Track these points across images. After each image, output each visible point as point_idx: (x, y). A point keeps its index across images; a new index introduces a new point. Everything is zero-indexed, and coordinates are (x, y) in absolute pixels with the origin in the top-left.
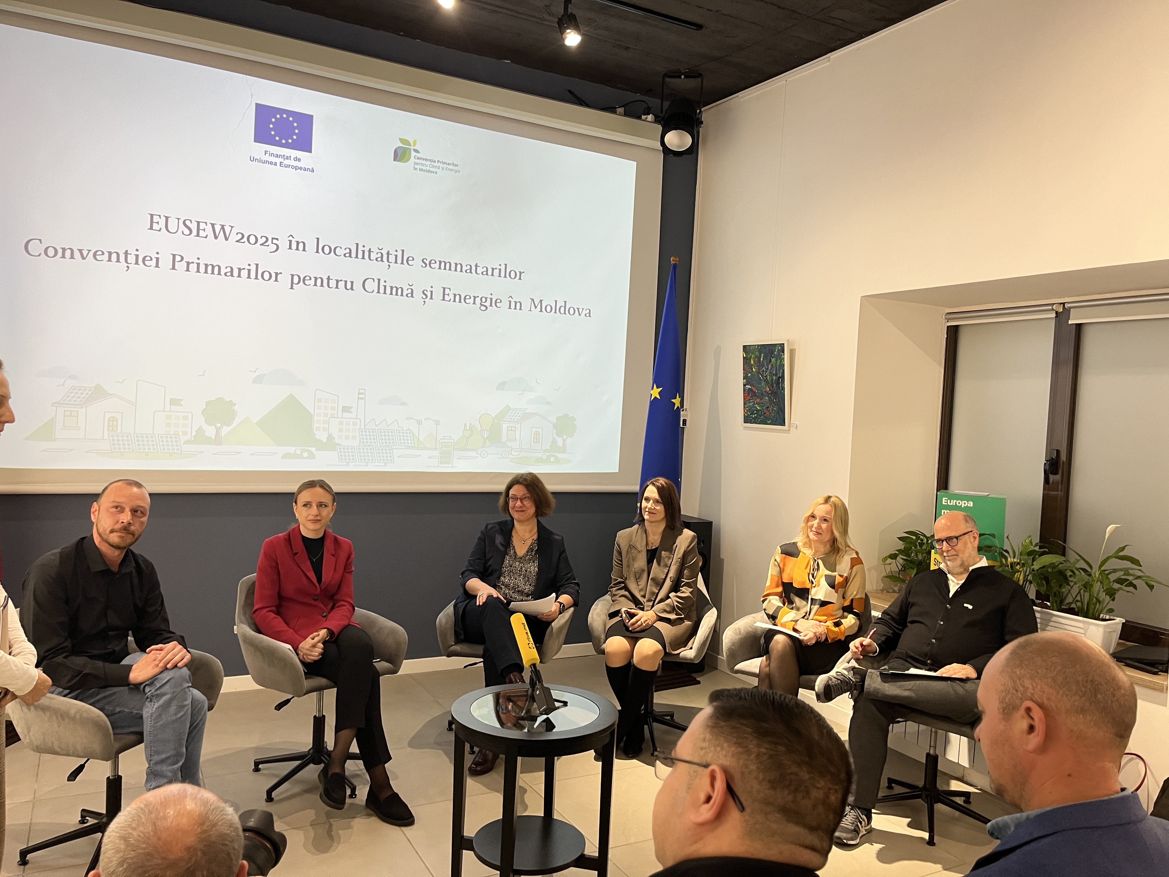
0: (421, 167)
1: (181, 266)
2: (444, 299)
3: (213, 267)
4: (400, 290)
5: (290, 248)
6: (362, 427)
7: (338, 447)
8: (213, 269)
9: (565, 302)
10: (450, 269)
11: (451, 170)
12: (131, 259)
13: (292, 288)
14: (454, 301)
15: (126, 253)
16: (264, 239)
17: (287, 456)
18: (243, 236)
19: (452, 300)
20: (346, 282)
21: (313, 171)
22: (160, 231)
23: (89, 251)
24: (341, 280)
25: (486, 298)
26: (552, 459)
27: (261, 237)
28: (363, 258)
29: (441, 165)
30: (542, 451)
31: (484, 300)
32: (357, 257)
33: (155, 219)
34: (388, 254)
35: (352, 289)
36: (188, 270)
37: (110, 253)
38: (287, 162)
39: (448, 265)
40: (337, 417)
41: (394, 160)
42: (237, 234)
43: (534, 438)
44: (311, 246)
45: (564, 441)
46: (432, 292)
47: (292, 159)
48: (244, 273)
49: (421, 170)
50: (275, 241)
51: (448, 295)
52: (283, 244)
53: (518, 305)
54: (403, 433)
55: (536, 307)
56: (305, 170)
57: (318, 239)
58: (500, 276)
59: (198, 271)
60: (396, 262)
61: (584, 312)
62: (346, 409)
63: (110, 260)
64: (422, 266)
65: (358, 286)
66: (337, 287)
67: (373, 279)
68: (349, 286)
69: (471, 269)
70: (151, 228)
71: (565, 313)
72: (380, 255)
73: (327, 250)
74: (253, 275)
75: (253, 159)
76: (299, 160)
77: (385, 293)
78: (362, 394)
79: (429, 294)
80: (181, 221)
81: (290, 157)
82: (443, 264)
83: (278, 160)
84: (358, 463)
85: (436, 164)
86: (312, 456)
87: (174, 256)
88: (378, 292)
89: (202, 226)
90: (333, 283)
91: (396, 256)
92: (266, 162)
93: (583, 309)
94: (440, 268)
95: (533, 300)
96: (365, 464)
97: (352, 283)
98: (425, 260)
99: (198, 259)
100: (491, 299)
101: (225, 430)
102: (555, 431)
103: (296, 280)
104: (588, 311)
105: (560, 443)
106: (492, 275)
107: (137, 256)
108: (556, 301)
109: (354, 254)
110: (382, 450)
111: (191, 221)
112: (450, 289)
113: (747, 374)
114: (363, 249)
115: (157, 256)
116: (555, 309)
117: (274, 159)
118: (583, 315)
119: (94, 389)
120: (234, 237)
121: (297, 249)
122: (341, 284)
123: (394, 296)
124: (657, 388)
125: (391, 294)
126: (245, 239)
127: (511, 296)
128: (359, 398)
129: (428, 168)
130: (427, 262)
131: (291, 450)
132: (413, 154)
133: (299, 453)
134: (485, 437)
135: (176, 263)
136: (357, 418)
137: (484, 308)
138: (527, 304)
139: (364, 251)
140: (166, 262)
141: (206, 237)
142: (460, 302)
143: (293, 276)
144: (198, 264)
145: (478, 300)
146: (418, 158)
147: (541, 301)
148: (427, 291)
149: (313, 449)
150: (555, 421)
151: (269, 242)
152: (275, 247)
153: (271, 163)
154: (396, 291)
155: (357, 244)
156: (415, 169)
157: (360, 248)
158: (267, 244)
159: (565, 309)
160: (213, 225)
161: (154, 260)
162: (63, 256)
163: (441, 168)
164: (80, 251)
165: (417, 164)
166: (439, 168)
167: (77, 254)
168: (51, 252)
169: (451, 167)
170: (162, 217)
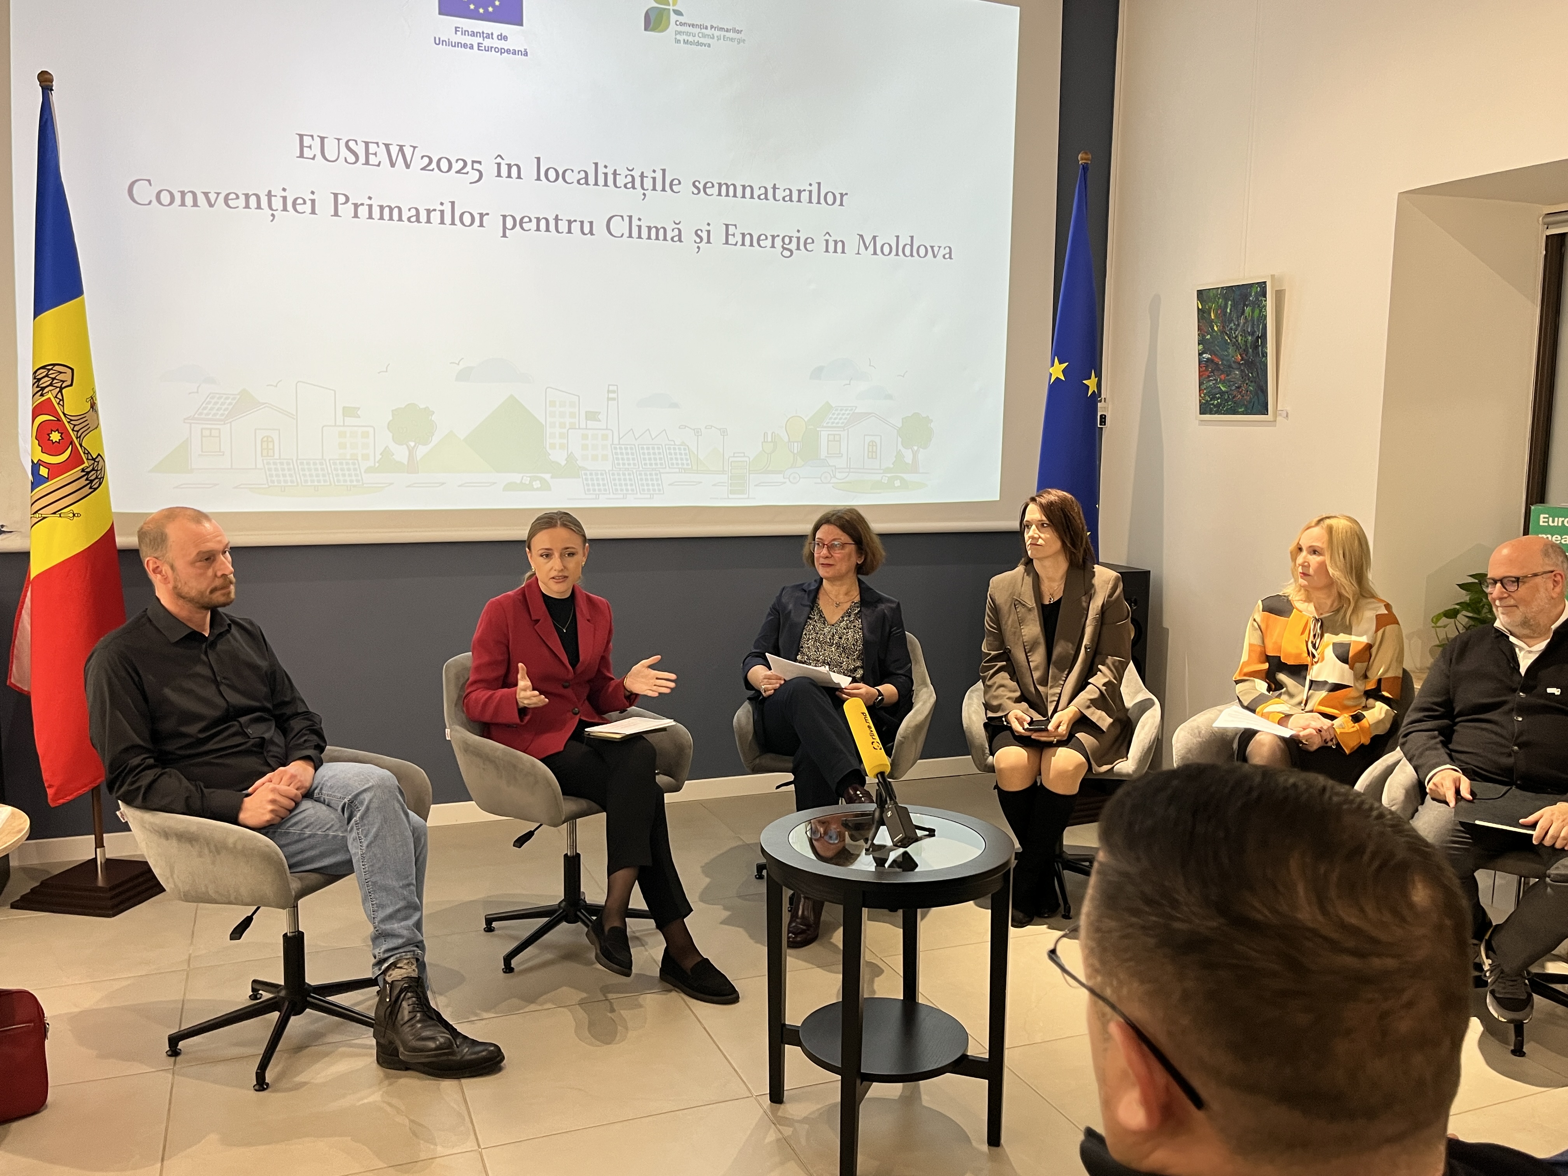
0: (686, 38)
1: (346, 210)
2: (727, 243)
3: (391, 210)
4: (661, 232)
5: (499, 175)
6: (616, 441)
7: (583, 472)
8: (389, 212)
9: (912, 237)
10: (735, 196)
11: (732, 39)
12: (277, 203)
13: (504, 236)
14: (743, 244)
15: (269, 195)
16: (461, 164)
17: (510, 487)
18: (431, 160)
19: (740, 243)
20: (582, 222)
21: (526, 54)
22: (313, 158)
23: (218, 194)
24: (575, 221)
25: (790, 238)
26: (897, 483)
27: (457, 161)
28: (606, 185)
29: (717, 33)
30: (882, 471)
31: (787, 240)
32: (596, 184)
33: (307, 141)
34: (642, 176)
35: (591, 233)
36: (356, 216)
37: (247, 197)
38: (487, 43)
39: (731, 189)
40: (579, 428)
41: (646, 29)
42: (422, 157)
43: (868, 452)
44: (529, 171)
45: (915, 454)
46: (709, 232)
47: (495, 36)
48: (435, 217)
49: (686, 42)
50: (476, 166)
51: (734, 235)
52: (488, 169)
53: (840, 246)
54: (674, 449)
55: (866, 248)
56: (514, 53)
57: (538, 159)
58: (810, 202)
59: (370, 217)
60: (654, 189)
61: (942, 252)
62: (592, 416)
63: (247, 206)
64: (693, 193)
65: (600, 228)
66: (569, 232)
67: (622, 217)
68: (587, 229)
69: (766, 193)
70: (302, 156)
71: (912, 255)
72: (629, 179)
73: (552, 175)
74: (448, 219)
75: (438, 42)
76: (505, 38)
77: (640, 237)
78: (614, 392)
79: (704, 235)
80: (343, 143)
81: (492, 34)
82: (724, 188)
83: (475, 41)
84: (612, 496)
85: (708, 32)
86: (545, 486)
87: (336, 195)
88: (630, 236)
89: (372, 148)
90: (563, 226)
91: (654, 179)
92: (457, 44)
93: (940, 247)
94: (720, 194)
95: (861, 236)
96: (621, 496)
97: (591, 223)
98: (697, 183)
99: (370, 198)
100: (798, 238)
101: (422, 451)
102: (900, 440)
103: (509, 223)
104: (947, 250)
105: (908, 456)
106: (799, 201)
107: (285, 198)
108: (898, 237)
109: (591, 180)
110: (646, 475)
111: (356, 141)
112: (735, 225)
113: (1204, 336)
114: (605, 170)
115: (312, 197)
116: (897, 249)
117: (468, 40)
118: (940, 256)
119: (238, 397)
120: (418, 163)
121: (509, 176)
122: (576, 227)
123: (653, 241)
124: (1060, 363)
125: (649, 238)
126: (434, 165)
127: (828, 233)
128: (609, 399)
129: (696, 39)
130: (701, 186)
131: (516, 478)
132: (673, 17)
133: (527, 482)
134: (796, 452)
135: (340, 206)
136: (607, 429)
137: (788, 253)
138: (852, 244)
139: (606, 174)
140: (325, 205)
141: (379, 165)
142: (751, 245)
143: (504, 217)
144: (370, 206)
145: (778, 242)
146: (682, 24)
147: (874, 238)
148: (702, 231)
149: (547, 476)
150: (900, 425)
151: (469, 168)
152: (477, 174)
153: (465, 46)
154: (657, 233)
155: (596, 164)
156: (678, 41)
157: (601, 170)
158: (465, 171)
159: (912, 249)
160: (387, 146)
161: (309, 203)
162: (183, 204)
163: (716, 38)
164: (206, 194)
165: (680, 33)
166: (713, 38)
167: (201, 199)
168: (165, 198)
169: (731, 35)
170: (315, 137)
